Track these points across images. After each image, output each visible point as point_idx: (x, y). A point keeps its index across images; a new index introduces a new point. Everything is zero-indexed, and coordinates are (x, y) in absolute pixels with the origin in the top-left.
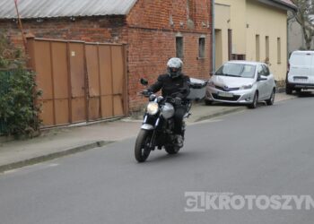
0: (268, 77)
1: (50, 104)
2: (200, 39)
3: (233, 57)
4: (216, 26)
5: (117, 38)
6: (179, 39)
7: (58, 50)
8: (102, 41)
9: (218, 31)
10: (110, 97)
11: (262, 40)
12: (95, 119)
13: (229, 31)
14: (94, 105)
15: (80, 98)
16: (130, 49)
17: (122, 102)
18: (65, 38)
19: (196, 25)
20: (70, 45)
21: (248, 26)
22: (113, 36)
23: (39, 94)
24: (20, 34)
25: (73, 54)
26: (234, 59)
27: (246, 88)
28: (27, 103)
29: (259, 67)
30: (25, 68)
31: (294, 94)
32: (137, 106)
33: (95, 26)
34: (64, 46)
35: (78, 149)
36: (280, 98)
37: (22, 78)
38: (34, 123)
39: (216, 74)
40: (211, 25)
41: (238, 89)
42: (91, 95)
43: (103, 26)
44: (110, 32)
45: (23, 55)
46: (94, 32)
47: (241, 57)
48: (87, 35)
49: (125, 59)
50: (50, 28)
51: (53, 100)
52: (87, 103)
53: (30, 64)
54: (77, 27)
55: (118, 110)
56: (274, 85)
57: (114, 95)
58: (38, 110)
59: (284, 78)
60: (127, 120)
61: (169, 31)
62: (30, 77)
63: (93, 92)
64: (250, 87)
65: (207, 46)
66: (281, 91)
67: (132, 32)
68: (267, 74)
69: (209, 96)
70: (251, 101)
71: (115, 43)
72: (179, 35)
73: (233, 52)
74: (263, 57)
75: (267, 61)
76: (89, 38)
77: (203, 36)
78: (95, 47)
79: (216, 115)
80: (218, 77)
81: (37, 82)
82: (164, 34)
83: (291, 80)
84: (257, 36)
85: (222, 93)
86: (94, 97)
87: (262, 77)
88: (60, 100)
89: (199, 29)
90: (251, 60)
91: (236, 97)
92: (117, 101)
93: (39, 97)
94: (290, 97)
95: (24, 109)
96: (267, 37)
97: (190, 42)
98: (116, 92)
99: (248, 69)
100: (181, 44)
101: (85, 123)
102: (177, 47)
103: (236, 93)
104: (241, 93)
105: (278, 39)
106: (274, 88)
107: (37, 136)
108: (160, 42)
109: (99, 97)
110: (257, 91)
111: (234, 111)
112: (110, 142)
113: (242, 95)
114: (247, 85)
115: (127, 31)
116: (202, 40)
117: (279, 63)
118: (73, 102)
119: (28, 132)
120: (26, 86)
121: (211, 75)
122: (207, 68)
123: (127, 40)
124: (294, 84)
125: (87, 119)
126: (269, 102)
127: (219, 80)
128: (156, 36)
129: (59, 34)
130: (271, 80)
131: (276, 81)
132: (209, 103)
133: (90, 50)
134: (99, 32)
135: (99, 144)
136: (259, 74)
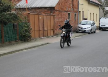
1: (34, 32)
3: (84, 19)
4: (79, 10)
5: (52, 13)
6: (69, 14)
7: (36, 17)
8: (48, 14)
9: (80, 12)
10: (50, 30)
11: (92, 14)
12: (46, 36)
13: (83, 12)
14: (46, 32)
15: (42, 30)
16: (56, 17)
17: (53, 32)
18: (37, 13)
20: (40, 16)
23: (31, 29)
24: (25, 12)
25: (40, 18)
26: (84, 20)
27: (88, 28)
28: (28, 31)
29: (92, 22)
30: (27, 22)
31: (101, 30)
34: (38, 16)
35: (42, 45)
36: (97, 31)
37: (27, 25)
38: (30, 37)
39: (80, 24)
41: (86, 28)
42: (45, 29)
43: (48, 10)
45: (27, 18)
46: (45, 12)
48: (43, 13)
49: (54, 20)
50: (33, 10)
51: (35, 31)
52: (44, 32)
53: (29, 21)
54: (41, 10)
55: (52, 34)
57: (51, 30)
58: (31, 34)
59: (98, 26)
60: (55, 37)
61: (67, 12)
62: (29, 24)
63: (46, 29)
64: (89, 28)
65: (77, 16)
66: (97, 29)
68: (94, 24)
69: (77, 30)
70: (90, 32)
71: (51, 15)
72: (69, 13)
73: (84, 18)
74: (92, 19)
75: (93, 20)
77: (76, 13)
79: (80, 36)
80: (80, 25)
81: (31, 26)
82: (65, 12)
83: (100, 26)
84: (91, 13)
85: (81, 30)
86: (46, 30)
88: (37, 31)
89: (75, 11)
90: (89, 20)
91: (85, 31)
92: (52, 31)
93: (31, 30)
94: (100, 31)
95: (27, 33)
96: (93, 14)
97: (72, 15)
98: (52, 29)
99: (88, 23)
100: (70, 15)
101: (43, 38)
103: (85, 29)
104: (87, 29)
107: (30, 41)
108: (64, 15)
109: (47, 30)
110: (91, 29)
111: (85, 35)
112: (51, 43)
113: (87, 30)
114: (89, 27)
115: (55, 12)
116: (75, 14)
117: (97, 21)
118: (40, 31)
119: (28, 40)
120: (28, 27)
121: (78, 24)
122: (77, 22)
123: (55, 14)
125: (44, 36)
126: (94, 32)
127: (80, 26)
128: (63, 13)
130: (95, 26)
132: (77, 32)
133: (45, 17)
134: (47, 12)
135: (48, 43)
136: (92, 24)
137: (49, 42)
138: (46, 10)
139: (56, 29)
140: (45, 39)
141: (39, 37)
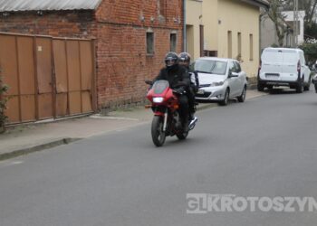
0: (240, 74)
1: (16, 99)
2: (171, 35)
3: (205, 53)
4: (187, 22)
5: (85, 33)
6: (149, 35)
7: (24, 45)
8: (71, 36)
9: (189, 27)
10: (78, 93)
11: (235, 36)
12: (62, 116)
13: (201, 27)
15: (47, 94)
16: (99, 44)
17: (91, 98)
18: (32, 33)
19: (167, 20)
20: (37, 40)
21: (220, 22)
22: (82, 30)
23: (4, 89)
25: (40, 49)
26: (206, 55)
27: (217, 84)
29: (230, 63)
31: (266, 91)
32: (106, 102)
33: (63, 21)
34: (31, 39)
35: (43, 147)
36: (251, 95)
40: (183, 20)
41: (208, 85)
42: (58, 91)
43: (71, 21)
44: (79, 27)
46: (62, 27)
47: (213, 54)
48: (54, 30)
49: (94, 55)
50: (17, 22)
51: (19, 95)
52: (54, 99)
54: (45, 21)
55: (87, 106)
56: (246, 82)
57: (82, 91)
58: (3, 106)
59: (256, 75)
61: (140, 26)
63: (61, 88)
64: (221, 84)
65: (178, 42)
66: (252, 88)
67: (101, 27)
68: (239, 71)
70: (222, 98)
71: (83, 38)
72: (149, 30)
73: (205, 48)
74: (235, 54)
75: (239, 57)
76: (57, 33)
77: (174, 32)
78: (62, 42)
81: (3, 78)
82: (135, 29)
83: (263, 77)
84: (229, 32)
86: (62, 93)
87: (233, 73)
88: (26, 96)
89: (170, 25)
90: (223, 57)
91: (207, 94)
92: (86, 97)
93: (4, 93)
94: (260, 94)
96: (239, 34)
97: (161, 38)
98: (84, 88)
99: (219, 66)
100: (152, 40)
101: (52, 120)
102: (148, 43)
103: (207, 89)
104: (212, 89)
105: (251, 35)
106: (246, 85)
108: (130, 38)
109: (67, 93)
110: (228, 88)
112: (78, 139)
113: (213, 92)
114: (218, 81)
115: (96, 27)
116: (173, 36)
117: (251, 60)
118: (40, 97)
123: (96, 36)
124: (266, 81)
125: (54, 115)
126: (240, 99)
128: (126, 31)
129: (25, 28)
130: (242, 77)
131: (247, 78)
133: (57, 45)
134: (67, 26)
135: (65, 141)
136: (230, 71)
137: (72, 137)
138: (64, 21)
139: (99, 88)
140: (56, 124)
141: (37, 118)
